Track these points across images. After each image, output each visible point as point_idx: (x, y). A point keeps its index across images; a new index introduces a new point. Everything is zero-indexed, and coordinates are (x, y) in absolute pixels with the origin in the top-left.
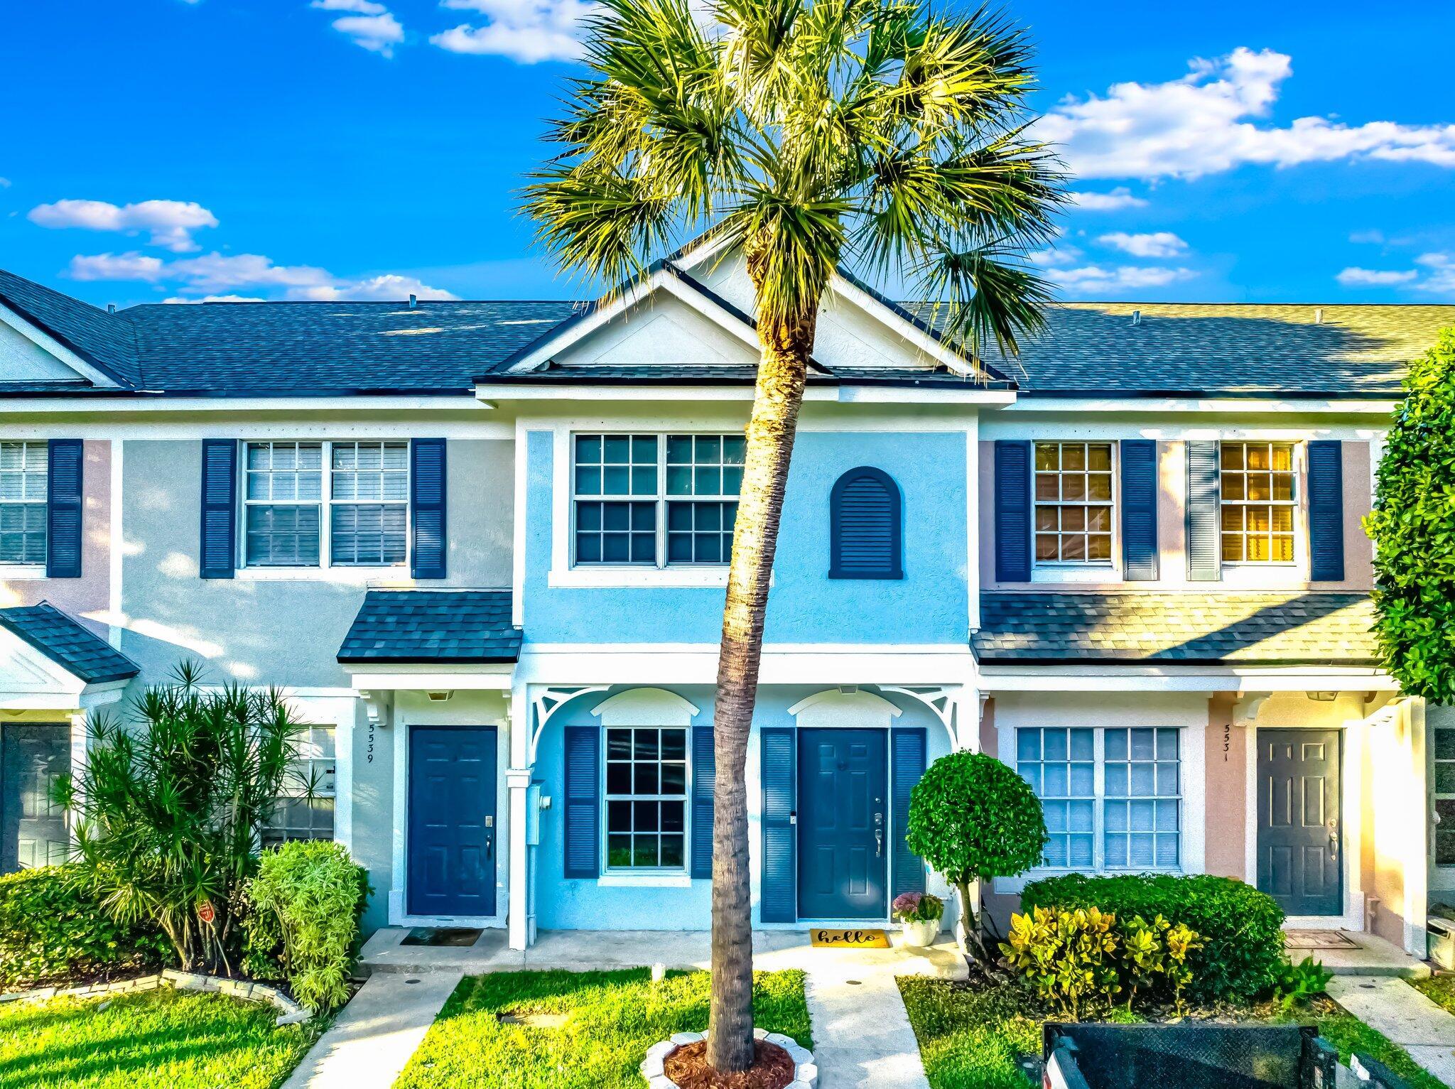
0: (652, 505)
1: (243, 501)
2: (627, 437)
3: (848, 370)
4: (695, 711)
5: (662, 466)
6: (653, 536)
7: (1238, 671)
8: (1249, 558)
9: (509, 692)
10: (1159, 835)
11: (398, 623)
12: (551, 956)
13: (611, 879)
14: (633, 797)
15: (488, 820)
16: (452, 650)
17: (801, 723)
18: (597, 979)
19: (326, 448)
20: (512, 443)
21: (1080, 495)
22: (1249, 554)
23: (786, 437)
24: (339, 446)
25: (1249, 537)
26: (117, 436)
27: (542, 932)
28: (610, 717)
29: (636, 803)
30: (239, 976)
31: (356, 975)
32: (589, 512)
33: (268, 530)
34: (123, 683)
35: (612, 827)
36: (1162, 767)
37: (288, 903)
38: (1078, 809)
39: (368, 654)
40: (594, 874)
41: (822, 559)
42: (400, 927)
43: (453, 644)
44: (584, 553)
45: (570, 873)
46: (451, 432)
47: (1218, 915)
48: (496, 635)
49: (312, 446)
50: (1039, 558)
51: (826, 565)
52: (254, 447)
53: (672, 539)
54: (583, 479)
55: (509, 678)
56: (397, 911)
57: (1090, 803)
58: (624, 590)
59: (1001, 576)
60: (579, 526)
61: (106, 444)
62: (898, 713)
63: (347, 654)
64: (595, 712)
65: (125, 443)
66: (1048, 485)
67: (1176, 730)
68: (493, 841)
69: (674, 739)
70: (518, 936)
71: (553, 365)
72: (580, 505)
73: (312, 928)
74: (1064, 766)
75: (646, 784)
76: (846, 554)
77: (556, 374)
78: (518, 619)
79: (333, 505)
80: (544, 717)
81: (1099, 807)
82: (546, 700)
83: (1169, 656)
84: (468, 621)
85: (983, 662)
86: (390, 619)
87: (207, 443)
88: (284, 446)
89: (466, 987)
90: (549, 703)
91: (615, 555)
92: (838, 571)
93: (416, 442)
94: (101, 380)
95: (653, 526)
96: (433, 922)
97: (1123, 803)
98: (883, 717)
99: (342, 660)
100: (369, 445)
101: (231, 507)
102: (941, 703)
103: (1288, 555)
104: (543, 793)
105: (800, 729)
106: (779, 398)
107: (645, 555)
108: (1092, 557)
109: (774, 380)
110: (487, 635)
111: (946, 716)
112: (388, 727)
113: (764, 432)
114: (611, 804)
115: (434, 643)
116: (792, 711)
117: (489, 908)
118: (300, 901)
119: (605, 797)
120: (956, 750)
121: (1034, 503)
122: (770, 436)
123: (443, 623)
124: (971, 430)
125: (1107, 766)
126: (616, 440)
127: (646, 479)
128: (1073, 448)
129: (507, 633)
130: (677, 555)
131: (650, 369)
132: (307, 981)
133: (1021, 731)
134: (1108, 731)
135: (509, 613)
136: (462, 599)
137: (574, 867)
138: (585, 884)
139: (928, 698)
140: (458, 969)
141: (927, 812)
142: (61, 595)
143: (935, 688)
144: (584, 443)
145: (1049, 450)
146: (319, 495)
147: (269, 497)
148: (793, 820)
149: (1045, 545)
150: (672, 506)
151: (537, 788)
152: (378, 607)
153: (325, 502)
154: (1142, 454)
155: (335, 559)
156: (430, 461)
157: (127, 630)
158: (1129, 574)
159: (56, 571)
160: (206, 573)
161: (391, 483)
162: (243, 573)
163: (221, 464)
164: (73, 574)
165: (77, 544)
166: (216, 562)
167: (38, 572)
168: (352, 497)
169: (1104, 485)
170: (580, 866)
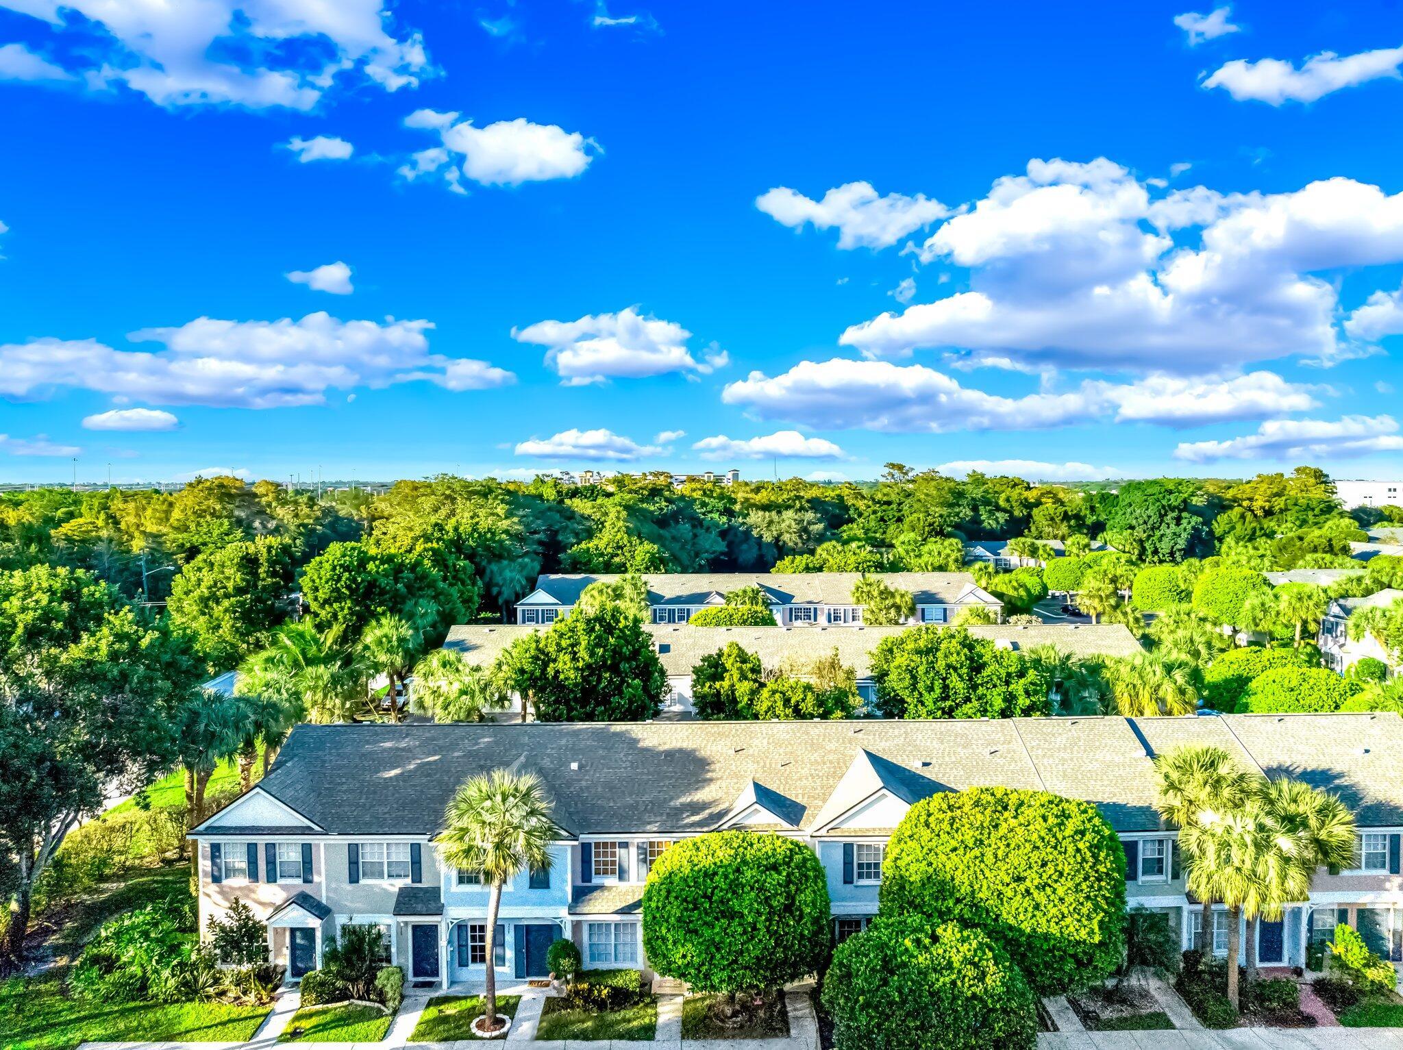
1: (361, 860)
9: (441, 921)
10: (631, 953)
11: (409, 899)
12: (457, 990)
13: (471, 966)
15: (436, 951)
18: (465, 998)
19: (385, 845)
21: (607, 857)
24: (389, 845)
26: (322, 843)
27: (452, 983)
29: (479, 946)
30: (369, 1000)
31: (403, 997)
33: (369, 868)
34: (328, 915)
35: (472, 952)
36: (631, 934)
38: (607, 946)
39: (401, 912)
40: (467, 965)
41: (528, 883)
42: (412, 982)
43: (424, 908)
44: (461, 881)
45: (460, 965)
46: (422, 842)
48: (436, 906)
49: (381, 845)
50: (596, 876)
52: (363, 846)
55: (440, 917)
56: (411, 978)
57: (609, 944)
58: (472, 892)
59: (583, 881)
60: (459, 873)
61: (318, 845)
63: (396, 913)
65: (325, 844)
66: (598, 855)
67: (635, 924)
68: (438, 956)
70: (445, 986)
74: (603, 934)
75: (482, 940)
76: (534, 882)
78: (442, 900)
79: (388, 862)
80: (451, 926)
81: (613, 945)
84: (428, 899)
85: (572, 912)
86: (407, 895)
87: (349, 845)
88: (372, 844)
89: (431, 1000)
90: (452, 923)
91: (469, 882)
92: (532, 886)
93: (412, 844)
94: (319, 829)
96: (421, 979)
97: (620, 944)
99: (394, 915)
100: (398, 844)
101: (357, 863)
102: (561, 922)
104: (451, 947)
105: (527, 925)
108: (610, 874)
110: (434, 904)
111: (563, 925)
112: (406, 926)
114: (472, 946)
115: (419, 908)
116: (520, 921)
117: (437, 975)
119: (470, 944)
121: (593, 859)
123: (422, 900)
125: (615, 934)
128: (605, 844)
129: (439, 904)
132: (391, 1004)
133: (590, 925)
134: (616, 924)
135: (440, 895)
136: (426, 890)
138: (465, 969)
139: (558, 921)
140: (429, 994)
142: (308, 889)
145: (597, 845)
146: (383, 858)
147: (368, 859)
148: (525, 950)
149: (597, 872)
151: (449, 946)
152: (403, 892)
153: (386, 861)
154: (625, 845)
155: (389, 876)
156: (416, 849)
157: (328, 898)
158: (621, 878)
159: (306, 881)
160: (351, 882)
161: (405, 856)
162: (363, 882)
163: (353, 850)
164: (311, 882)
165: (312, 874)
166: (354, 879)
167: (299, 881)
168: (394, 859)
169: (613, 854)
170: (462, 964)
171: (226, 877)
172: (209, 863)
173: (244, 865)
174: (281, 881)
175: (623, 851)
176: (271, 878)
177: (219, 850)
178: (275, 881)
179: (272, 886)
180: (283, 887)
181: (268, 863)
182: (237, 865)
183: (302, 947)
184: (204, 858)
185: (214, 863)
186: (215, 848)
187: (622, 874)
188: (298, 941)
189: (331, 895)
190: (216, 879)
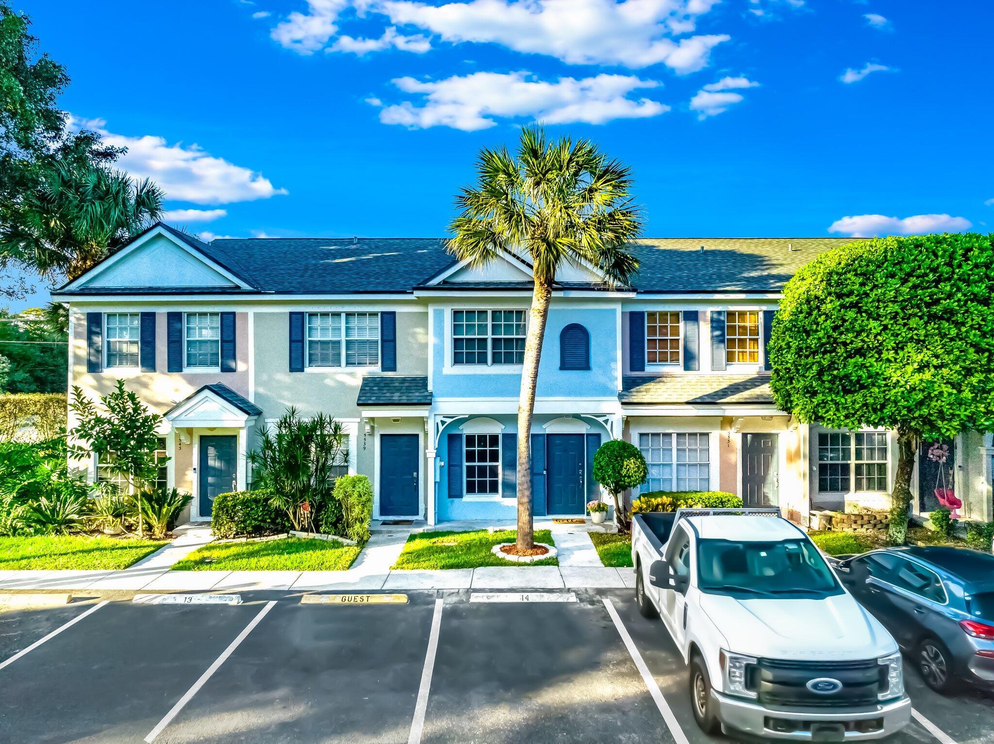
0: (485, 340)
1: (307, 339)
2: (474, 312)
3: (567, 283)
4: (503, 427)
5: (489, 323)
6: (486, 353)
7: (724, 407)
8: (739, 361)
9: (427, 418)
10: (700, 479)
11: (379, 390)
12: (446, 527)
13: (468, 498)
14: (477, 464)
15: (415, 474)
16: (404, 399)
17: (547, 432)
19: (343, 316)
20: (427, 313)
21: (666, 335)
22: (739, 359)
23: (545, 314)
24: (349, 315)
25: (739, 352)
26: (251, 311)
27: (439, 521)
28: (467, 430)
29: (478, 466)
30: (320, 532)
32: (459, 343)
33: (318, 351)
34: (256, 417)
35: (468, 476)
36: (701, 450)
37: (351, 496)
38: (665, 467)
39: (370, 402)
40: (461, 496)
41: (557, 363)
42: (378, 520)
43: (404, 398)
44: (457, 359)
45: (450, 496)
46: (398, 309)
47: (715, 502)
48: (421, 394)
49: (337, 315)
50: (649, 361)
51: (558, 364)
52: (311, 315)
53: (494, 354)
54: (456, 329)
55: (427, 412)
57: (671, 465)
58: (474, 375)
59: (632, 369)
60: (455, 349)
61: (245, 315)
62: (589, 427)
63: (361, 402)
64: (461, 428)
65: (255, 313)
66: (652, 330)
67: (707, 434)
68: (417, 482)
69: (494, 439)
70: (431, 521)
71: (445, 282)
72: (456, 340)
73: (360, 507)
74: (659, 449)
75: (482, 458)
76: (567, 359)
77: (446, 286)
78: (430, 388)
79: (346, 340)
80: (441, 428)
81: (674, 467)
82: (442, 421)
83: (699, 401)
84: (408, 389)
85: (623, 404)
86: (375, 388)
87: (291, 313)
88: (324, 315)
90: (443, 423)
91: (470, 361)
92: (563, 367)
93: (383, 313)
94: (245, 286)
95: (486, 349)
96: (392, 518)
97: (684, 465)
98: (583, 429)
99: (359, 405)
100: (362, 314)
101: (302, 341)
102: (606, 421)
103: (756, 360)
104: (441, 461)
105: (548, 435)
106: (542, 301)
107: (482, 360)
108: (671, 361)
109: (540, 294)
110: (417, 394)
111: (608, 427)
112: (372, 434)
113: (536, 313)
114: (467, 467)
115: (396, 397)
116: (544, 427)
117: (417, 512)
118: (356, 495)
119: (465, 464)
120: (612, 439)
121: (646, 338)
122: (539, 315)
123: (398, 390)
124: (618, 308)
125: (678, 450)
126: (470, 313)
127: (483, 329)
128: (664, 315)
129: (426, 394)
130: (496, 360)
131: (485, 283)
133: (641, 435)
134: (678, 435)
135: (426, 385)
136: (404, 380)
137: (452, 494)
138: (456, 500)
139: (601, 420)
140: (408, 532)
141: (600, 462)
142: (227, 380)
143: (604, 415)
144: (457, 314)
145: (652, 315)
146: (340, 336)
147: (317, 337)
148: (545, 472)
149: (651, 356)
150: (494, 340)
151: (438, 458)
152: (369, 383)
153: (343, 339)
154: (692, 317)
155: (348, 364)
156: (389, 321)
157: (257, 394)
158: (687, 368)
159: (226, 369)
160: (292, 370)
161: (371, 331)
162: (308, 370)
163: (297, 322)
164: (233, 370)
165: (234, 358)
166: (296, 365)
167: (216, 370)
168: (355, 337)
169: (676, 330)
170: (454, 493)
171: (109, 364)
172: (83, 343)
173: (135, 349)
174: (187, 370)
175: (691, 326)
176: (175, 365)
177: (99, 324)
178: (180, 370)
179: (176, 377)
180: (191, 379)
181: (170, 342)
182: (125, 348)
183: (216, 472)
184: (77, 335)
185: (91, 344)
186: (94, 320)
187: (690, 360)
188: (211, 463)
189: (261, 390)
190: (93, 367)
